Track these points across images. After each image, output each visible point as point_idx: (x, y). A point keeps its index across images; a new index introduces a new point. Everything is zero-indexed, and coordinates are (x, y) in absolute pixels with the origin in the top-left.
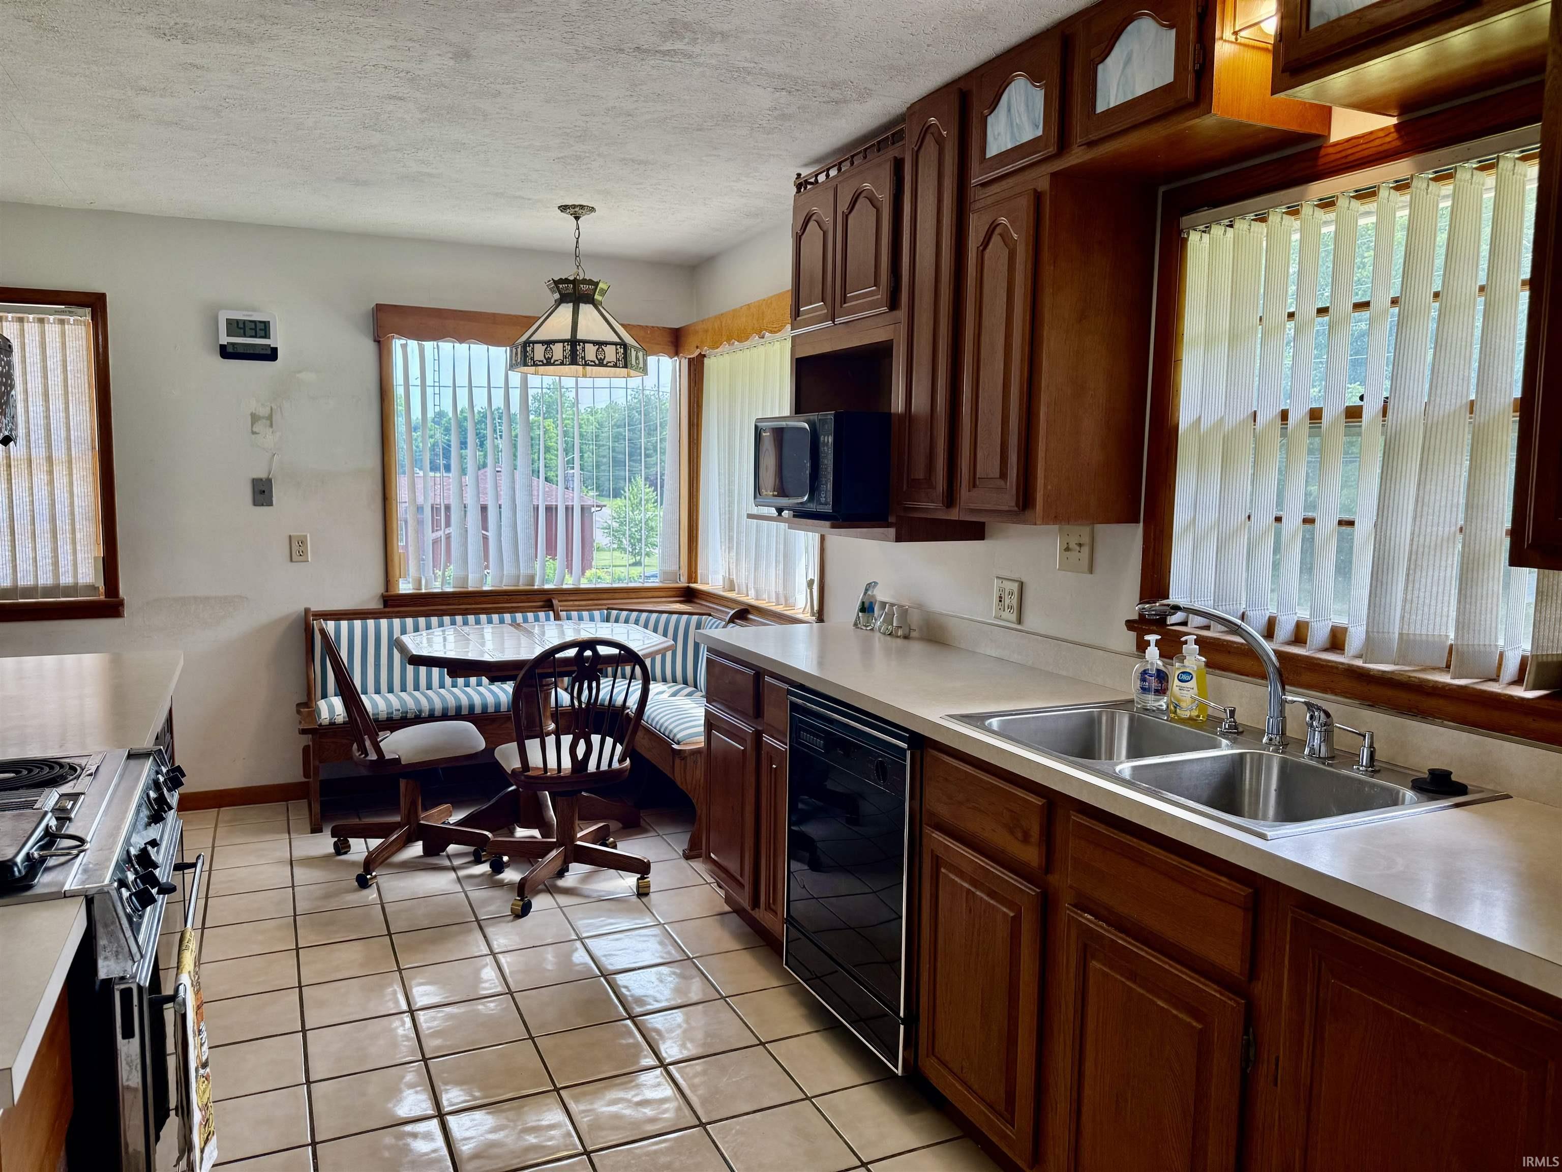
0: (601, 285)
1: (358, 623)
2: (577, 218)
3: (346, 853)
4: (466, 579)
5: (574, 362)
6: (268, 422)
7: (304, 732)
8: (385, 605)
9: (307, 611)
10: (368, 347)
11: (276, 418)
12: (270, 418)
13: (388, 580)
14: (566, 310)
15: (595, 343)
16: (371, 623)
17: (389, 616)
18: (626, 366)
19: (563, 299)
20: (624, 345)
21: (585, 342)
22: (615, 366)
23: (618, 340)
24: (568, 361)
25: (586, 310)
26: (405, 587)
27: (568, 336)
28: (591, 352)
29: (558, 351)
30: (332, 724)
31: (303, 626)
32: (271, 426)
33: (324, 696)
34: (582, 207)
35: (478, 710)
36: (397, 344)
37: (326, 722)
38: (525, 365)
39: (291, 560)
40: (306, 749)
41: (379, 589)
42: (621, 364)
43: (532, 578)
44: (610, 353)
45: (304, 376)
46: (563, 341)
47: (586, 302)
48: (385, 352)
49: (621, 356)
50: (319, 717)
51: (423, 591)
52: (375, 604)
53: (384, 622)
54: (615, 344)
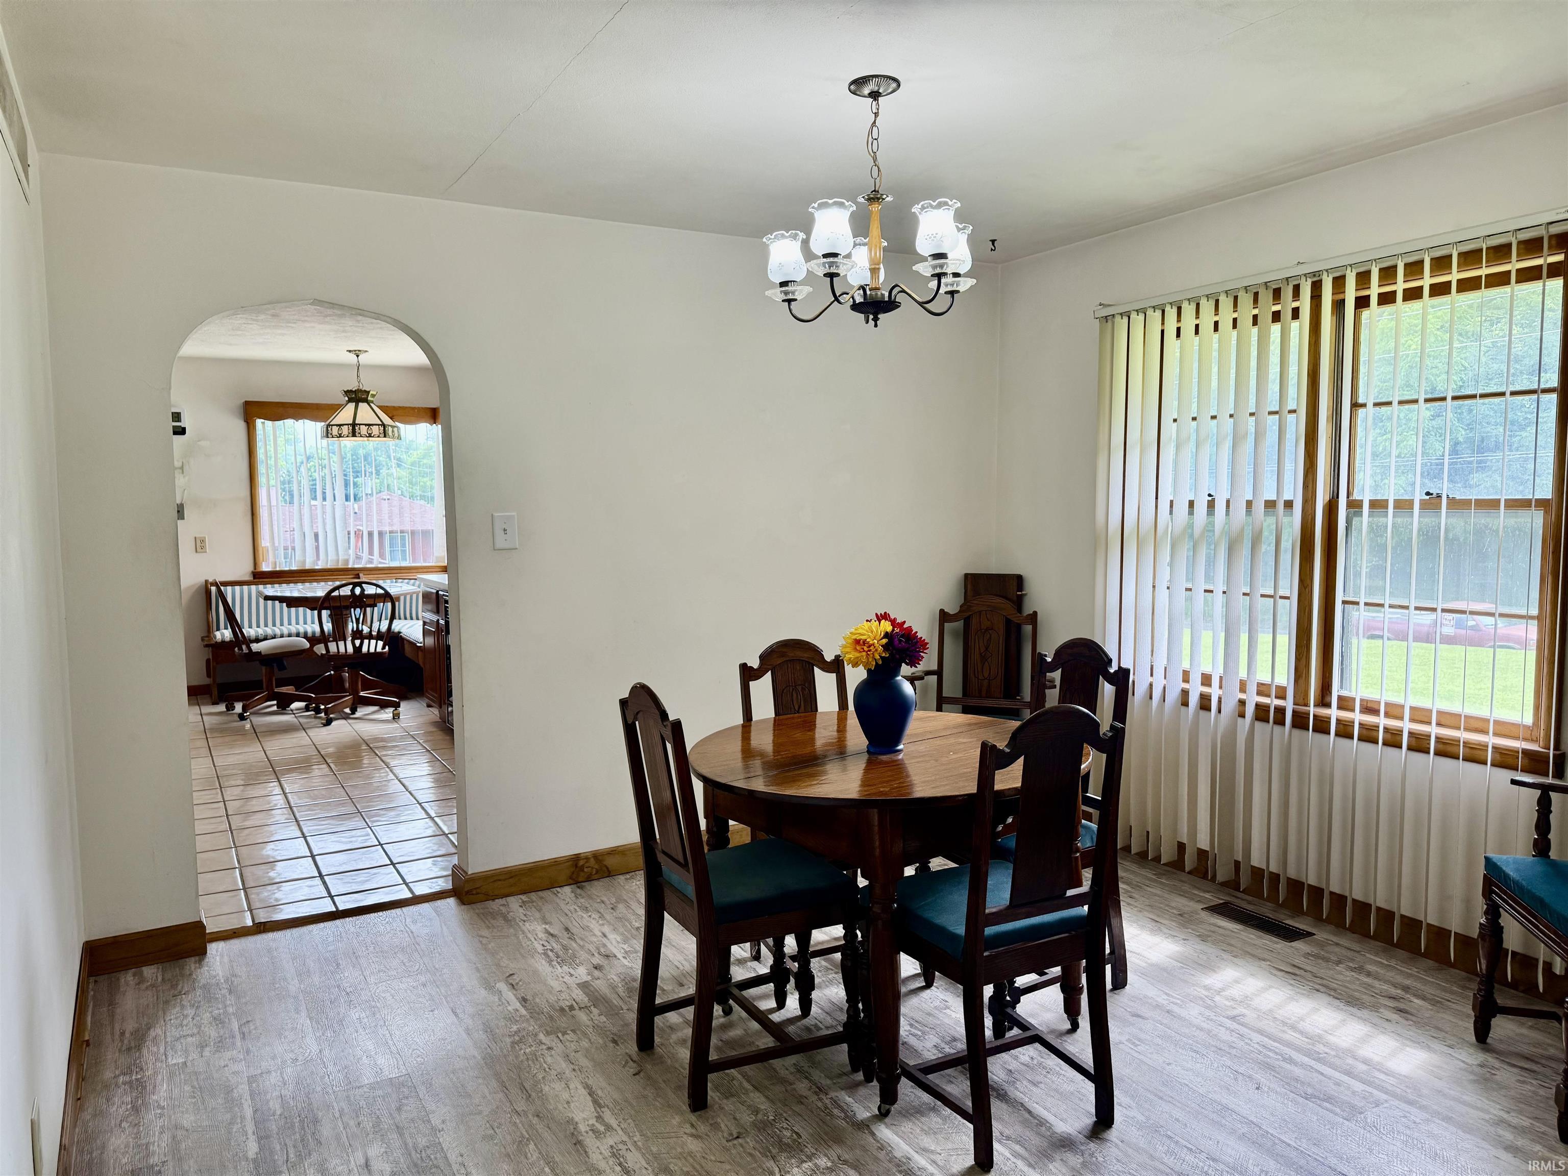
0: (371, 393)
1: (237, 588)
2: (358, 356)
3: (233, 710)
4: (304, 562)
5: (354, 435)
6: (181, 471)
7: (207, 646)
8: (254, 578)
9: (206, 581)
10: (241, 425)
11: (186, 468)
12: (182, 468)
13: (255, 564)
14: (352, 406)
15: (366, 425)
16: (245, 588)
17: (256, 584)
18: (385, 437)
19: (350, 400)
20: (384, 425)
21: (360, 425)
22: (379, 437)
23: (381, 423)
24: (351, 435)
25: (363, 406)
26: (265, 567)
27: (351, 422)
28: (364, 430)
29: (345, 430)
30: (223, 642)
31: (204, 591)
32: (183, 473)
33: (218, 629)
34: (359, 351)
35: (310, 634)
36: (259, 422)
37: (220, 640)
38: (328, 437)
39: (196, 551)
40: (208, 661)
41: (251, 568)
42: (382, 435)
43: (347, 561)
44: (375, 430)
45: (202, 443)
46: (348, 425)
47: (363, 402)
48: (251, 427)
49: (382, 431)
50: (215, 638)
51: (278, 569)
52: (248, 578)
53: (253, 587)
54: (379, 425)
